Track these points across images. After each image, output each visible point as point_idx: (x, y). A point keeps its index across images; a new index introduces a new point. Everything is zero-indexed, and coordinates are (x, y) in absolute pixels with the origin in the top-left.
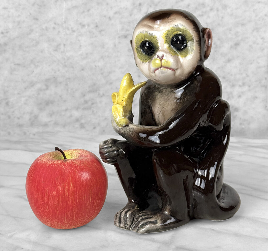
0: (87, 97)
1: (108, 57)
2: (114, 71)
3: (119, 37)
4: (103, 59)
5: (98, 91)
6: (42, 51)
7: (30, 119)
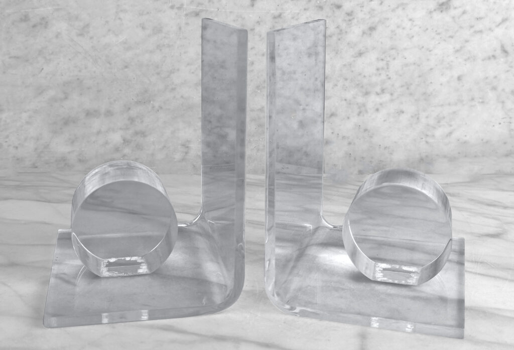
0: (133, 113)
1: (169, 46)
2: (178, 70)
3: (186, 15)
4: (161, 50)
5: (152, 102)
6: (58, 35)
7: (36, 149)
